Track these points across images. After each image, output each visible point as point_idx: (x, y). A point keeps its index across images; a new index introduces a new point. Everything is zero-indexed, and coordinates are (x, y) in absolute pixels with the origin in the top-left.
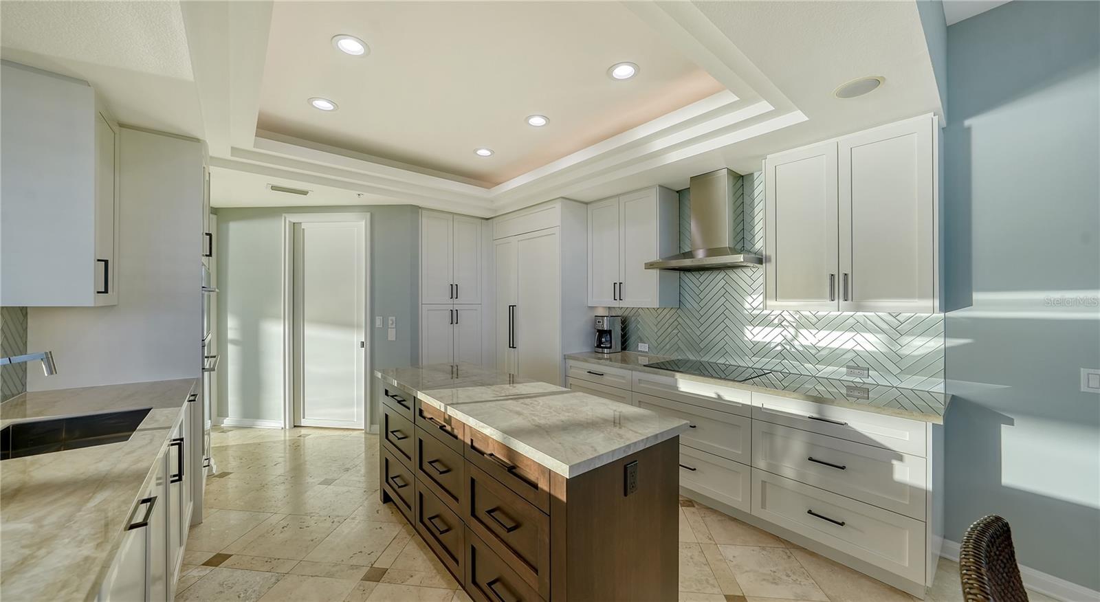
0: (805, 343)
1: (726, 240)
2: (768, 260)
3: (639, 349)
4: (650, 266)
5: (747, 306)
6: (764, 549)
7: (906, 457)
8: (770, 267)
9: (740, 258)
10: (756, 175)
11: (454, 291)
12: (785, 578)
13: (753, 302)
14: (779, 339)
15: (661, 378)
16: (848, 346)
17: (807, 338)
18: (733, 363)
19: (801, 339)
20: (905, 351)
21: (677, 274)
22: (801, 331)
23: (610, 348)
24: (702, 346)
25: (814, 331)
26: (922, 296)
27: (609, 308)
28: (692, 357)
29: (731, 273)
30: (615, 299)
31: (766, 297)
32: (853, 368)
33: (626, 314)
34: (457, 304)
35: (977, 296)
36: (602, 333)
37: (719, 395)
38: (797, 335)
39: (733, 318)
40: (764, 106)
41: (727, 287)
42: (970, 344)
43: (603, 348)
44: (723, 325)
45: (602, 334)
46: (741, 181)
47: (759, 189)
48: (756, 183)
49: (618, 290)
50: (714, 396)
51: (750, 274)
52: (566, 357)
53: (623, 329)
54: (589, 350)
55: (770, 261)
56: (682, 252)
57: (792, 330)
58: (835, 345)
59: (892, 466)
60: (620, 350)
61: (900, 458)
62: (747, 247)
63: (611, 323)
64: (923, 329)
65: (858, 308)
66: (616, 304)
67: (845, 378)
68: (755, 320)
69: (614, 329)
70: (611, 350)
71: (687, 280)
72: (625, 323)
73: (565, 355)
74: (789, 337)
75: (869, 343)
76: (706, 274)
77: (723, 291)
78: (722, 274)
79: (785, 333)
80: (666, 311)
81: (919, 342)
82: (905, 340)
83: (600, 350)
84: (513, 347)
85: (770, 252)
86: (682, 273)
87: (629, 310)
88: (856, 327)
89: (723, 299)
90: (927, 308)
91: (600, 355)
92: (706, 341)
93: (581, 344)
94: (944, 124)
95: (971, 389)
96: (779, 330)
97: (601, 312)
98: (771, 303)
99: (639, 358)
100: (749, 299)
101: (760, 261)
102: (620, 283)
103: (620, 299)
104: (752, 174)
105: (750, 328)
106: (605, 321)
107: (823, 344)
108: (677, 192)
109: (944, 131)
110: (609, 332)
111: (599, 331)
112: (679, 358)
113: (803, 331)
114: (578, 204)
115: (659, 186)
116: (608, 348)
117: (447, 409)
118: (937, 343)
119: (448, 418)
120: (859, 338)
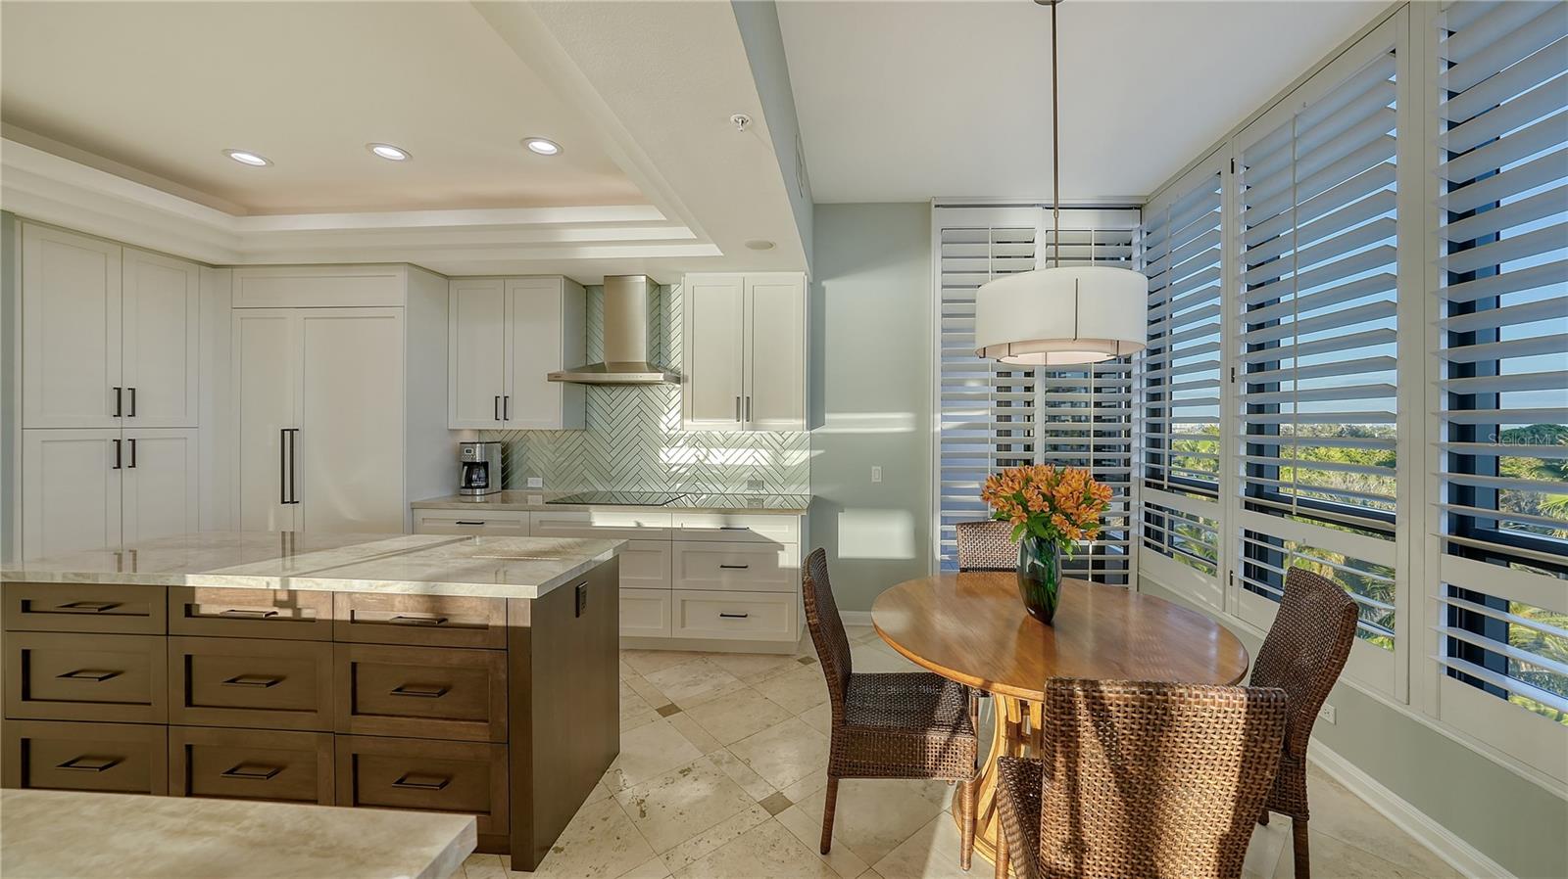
0: (716, 462)
1: (641, 355)
2: (685, 380)
3: (529, 486)
4: (553, 378)
5: (662, 426)
6: (685, 664)
7: (787, 546)
8: (688, 386)
9: (660, 377)
10: (673, 287)
11: (124, 402)
12: (704, 678)
13: (670, 420)
14: (694, 460)
15: (572, 515)
16: (749, 462)
17: (718, 457)
18: (648, 489)
19: (711, 457)
20: (787, 463)
21: (584, 386)
22: (711, 450)
23: (487, 486)
24: (613, 474)
25: (723, 450)
26: (796, 417)
27: (480, 431)
28: (601, 489)
29: (645, 389)
30: (496, 419)
31: (683, 417)
32: (754, 483)
33: (507, 439)
34: (133, 429)
35: (828, 416)
36: (471, 466)
37: (638, 524)
38: (707, 454)
39: (647, 439)
40: (686, 232)
41: (642, 405)
42: (820, 455)
43: (472, 488)
44: (637, 449)
45: (473, 468)
46: (658, 291)
47: (676, 301)
48: (673, 296)
49: (502, 406)
50: (634, 525)
51: (666, 392)
52: (413, 507)
53: (503, 461)
54: (450, 493)
55: (687, 381)
56: (590, 363)
57: (704, 450)
58: (739, 463)
59: (777, 555)
60: (500, 489)
61: (782, 548)
62: (664, 362)
63: (487, 452)
64: (797, 445)
65: (754, 428)
66: (499, 425)
67: (747, 492)
68: (671, 442)
69: (492, 460)
70: (488, 490)
71: (595, 397)
72: (506, 451)
73: (412, 504)
74: (701, 456)
75: (762, 458)
76: (619, 390)
77: (638, 410)
78: (636, 392)
79: (699, 452)
80: (567, 434)
81: (796, 454)
82: (787, 453)
83: (469, 491)
84: (292, 502)
85: (687, 372)
86: (589, 387)
87: (512, 434)
88: (756, 445)
89: (637, 420)
90: (801, 422)
91: (470, 499)
92: (620, 467)
93: (436, 485)
94: (811, 281)
95: (823, 491)
96: (694, 450)
97: (467, 437)
98: (687, 422)
99: (530, 497)
100: (664, 419)
101: (678, 380)
102: (505, 398)
103: (505, 419)
104: (669, 285)
105: (666, 449)
106: (477, 450)
107: (729, 463)
108: (584, 286)
109: (810, 284)
110: (485, 465)
111: (465, 464)
112: (585, 490)
113: (713, 450)
114: (442, 279)
115: (565, 277)
116: (483, 487)
117: (285, 582)
118: (806, 455)
119: (289, 596)
120: (756, 455)
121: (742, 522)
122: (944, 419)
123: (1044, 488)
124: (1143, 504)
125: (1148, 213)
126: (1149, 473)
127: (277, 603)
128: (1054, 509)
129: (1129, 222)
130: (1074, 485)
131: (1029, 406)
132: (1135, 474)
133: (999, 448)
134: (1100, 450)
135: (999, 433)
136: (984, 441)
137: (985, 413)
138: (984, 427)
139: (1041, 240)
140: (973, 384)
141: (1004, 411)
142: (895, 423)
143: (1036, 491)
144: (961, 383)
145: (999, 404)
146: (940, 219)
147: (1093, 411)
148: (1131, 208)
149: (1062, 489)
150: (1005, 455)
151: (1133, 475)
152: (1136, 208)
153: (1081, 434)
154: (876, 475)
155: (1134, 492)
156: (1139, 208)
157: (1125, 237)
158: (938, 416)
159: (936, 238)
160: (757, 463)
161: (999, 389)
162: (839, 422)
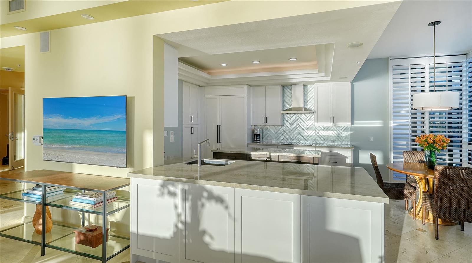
0: (321, 134)
1: (302, 105)
5: (305, 124)
7: (348, 157)
8: (316, 114)
11: (192, 119)
14: (314, 134)
16: (331, 135)
18: (301, 142)
19: (320, 133)
20: (343, 135)
21: (283, 114)
25: (323, 131)
26: (348, 122)
27: (255, 126)
30: (264, 123)
31: (315, 122)
32: (333, 141)
34: (193, 125)
35: (355, 122)
38: (319, 132)
39: (301, 128)
42: (354, 133)
43: (257, 140)
44: (298, 131)
45: (257, 135)
49: (266, 119)
55: (316, 112)
58: (328, 135)
63: (260, 131)
64: (346, 130)
65: (335, 125)
67: (331, 143)
68: (309, 129)
69: (261, 133)
71: (286, 116)
73: (247, 144)
74: (317, 133)
79: (316, 132)
80: (279, 126)
81: (346, 132)
82: (343, 132)
83: (254, 141)
84: (219, 143)
85: (316, 110)
87: (263, 127)
88: (333, 130)
89: (298, 123)
90: (349, 124)
91: (254, 143)
100: (306, 122)
101: (313, 112)
102: (267, 117)
103: (266, 123)
105: (306, 131)
106: (257, 131)
108: (283, 86)
111: (254, 134)
113: (320, 131)
114: (249, 86)
115: (281, 85)
116: (259, 140)
117: (270, 153)
118: (348, 133)
119: (270, 156)
120: (333, 133)
121: (335, 150)
122: (394, 123)
123: (432, 139)
124: (467, 150)
125: (468, 56)
126: (470, 140)
127: (268, 158)
128: (435, 143)
129: (462, 59)
130: (440, 138)
131: (423, 119)
132: (464, 140)
133: (413, 131)
134: (449, 133)
135: (412, 127)
136: (408, 129)
137: (408, 121)
138: (408, 125)
139: (427, 67)
140: (403, 112)
141: (414, 120)
142: (377, 124)
143: (430, 139)
144: (399, 112)
145: (412, 118)
146: (392, 63)
147: (447, 120)
148: (462, 55)
149: (437, 139)
150: (414, 134)
151: (463, 141)
152: (464, 55)
153: (443, 127)
154: (371, 139)
155: (464, 146)
156: (466, 54)
157: (460, 64)
158: (392, 122)
159: (391, 69)
160: (333, 135)
161: (412, 114)
162: (359, 124)
